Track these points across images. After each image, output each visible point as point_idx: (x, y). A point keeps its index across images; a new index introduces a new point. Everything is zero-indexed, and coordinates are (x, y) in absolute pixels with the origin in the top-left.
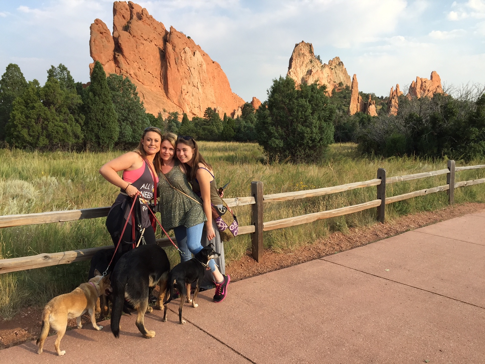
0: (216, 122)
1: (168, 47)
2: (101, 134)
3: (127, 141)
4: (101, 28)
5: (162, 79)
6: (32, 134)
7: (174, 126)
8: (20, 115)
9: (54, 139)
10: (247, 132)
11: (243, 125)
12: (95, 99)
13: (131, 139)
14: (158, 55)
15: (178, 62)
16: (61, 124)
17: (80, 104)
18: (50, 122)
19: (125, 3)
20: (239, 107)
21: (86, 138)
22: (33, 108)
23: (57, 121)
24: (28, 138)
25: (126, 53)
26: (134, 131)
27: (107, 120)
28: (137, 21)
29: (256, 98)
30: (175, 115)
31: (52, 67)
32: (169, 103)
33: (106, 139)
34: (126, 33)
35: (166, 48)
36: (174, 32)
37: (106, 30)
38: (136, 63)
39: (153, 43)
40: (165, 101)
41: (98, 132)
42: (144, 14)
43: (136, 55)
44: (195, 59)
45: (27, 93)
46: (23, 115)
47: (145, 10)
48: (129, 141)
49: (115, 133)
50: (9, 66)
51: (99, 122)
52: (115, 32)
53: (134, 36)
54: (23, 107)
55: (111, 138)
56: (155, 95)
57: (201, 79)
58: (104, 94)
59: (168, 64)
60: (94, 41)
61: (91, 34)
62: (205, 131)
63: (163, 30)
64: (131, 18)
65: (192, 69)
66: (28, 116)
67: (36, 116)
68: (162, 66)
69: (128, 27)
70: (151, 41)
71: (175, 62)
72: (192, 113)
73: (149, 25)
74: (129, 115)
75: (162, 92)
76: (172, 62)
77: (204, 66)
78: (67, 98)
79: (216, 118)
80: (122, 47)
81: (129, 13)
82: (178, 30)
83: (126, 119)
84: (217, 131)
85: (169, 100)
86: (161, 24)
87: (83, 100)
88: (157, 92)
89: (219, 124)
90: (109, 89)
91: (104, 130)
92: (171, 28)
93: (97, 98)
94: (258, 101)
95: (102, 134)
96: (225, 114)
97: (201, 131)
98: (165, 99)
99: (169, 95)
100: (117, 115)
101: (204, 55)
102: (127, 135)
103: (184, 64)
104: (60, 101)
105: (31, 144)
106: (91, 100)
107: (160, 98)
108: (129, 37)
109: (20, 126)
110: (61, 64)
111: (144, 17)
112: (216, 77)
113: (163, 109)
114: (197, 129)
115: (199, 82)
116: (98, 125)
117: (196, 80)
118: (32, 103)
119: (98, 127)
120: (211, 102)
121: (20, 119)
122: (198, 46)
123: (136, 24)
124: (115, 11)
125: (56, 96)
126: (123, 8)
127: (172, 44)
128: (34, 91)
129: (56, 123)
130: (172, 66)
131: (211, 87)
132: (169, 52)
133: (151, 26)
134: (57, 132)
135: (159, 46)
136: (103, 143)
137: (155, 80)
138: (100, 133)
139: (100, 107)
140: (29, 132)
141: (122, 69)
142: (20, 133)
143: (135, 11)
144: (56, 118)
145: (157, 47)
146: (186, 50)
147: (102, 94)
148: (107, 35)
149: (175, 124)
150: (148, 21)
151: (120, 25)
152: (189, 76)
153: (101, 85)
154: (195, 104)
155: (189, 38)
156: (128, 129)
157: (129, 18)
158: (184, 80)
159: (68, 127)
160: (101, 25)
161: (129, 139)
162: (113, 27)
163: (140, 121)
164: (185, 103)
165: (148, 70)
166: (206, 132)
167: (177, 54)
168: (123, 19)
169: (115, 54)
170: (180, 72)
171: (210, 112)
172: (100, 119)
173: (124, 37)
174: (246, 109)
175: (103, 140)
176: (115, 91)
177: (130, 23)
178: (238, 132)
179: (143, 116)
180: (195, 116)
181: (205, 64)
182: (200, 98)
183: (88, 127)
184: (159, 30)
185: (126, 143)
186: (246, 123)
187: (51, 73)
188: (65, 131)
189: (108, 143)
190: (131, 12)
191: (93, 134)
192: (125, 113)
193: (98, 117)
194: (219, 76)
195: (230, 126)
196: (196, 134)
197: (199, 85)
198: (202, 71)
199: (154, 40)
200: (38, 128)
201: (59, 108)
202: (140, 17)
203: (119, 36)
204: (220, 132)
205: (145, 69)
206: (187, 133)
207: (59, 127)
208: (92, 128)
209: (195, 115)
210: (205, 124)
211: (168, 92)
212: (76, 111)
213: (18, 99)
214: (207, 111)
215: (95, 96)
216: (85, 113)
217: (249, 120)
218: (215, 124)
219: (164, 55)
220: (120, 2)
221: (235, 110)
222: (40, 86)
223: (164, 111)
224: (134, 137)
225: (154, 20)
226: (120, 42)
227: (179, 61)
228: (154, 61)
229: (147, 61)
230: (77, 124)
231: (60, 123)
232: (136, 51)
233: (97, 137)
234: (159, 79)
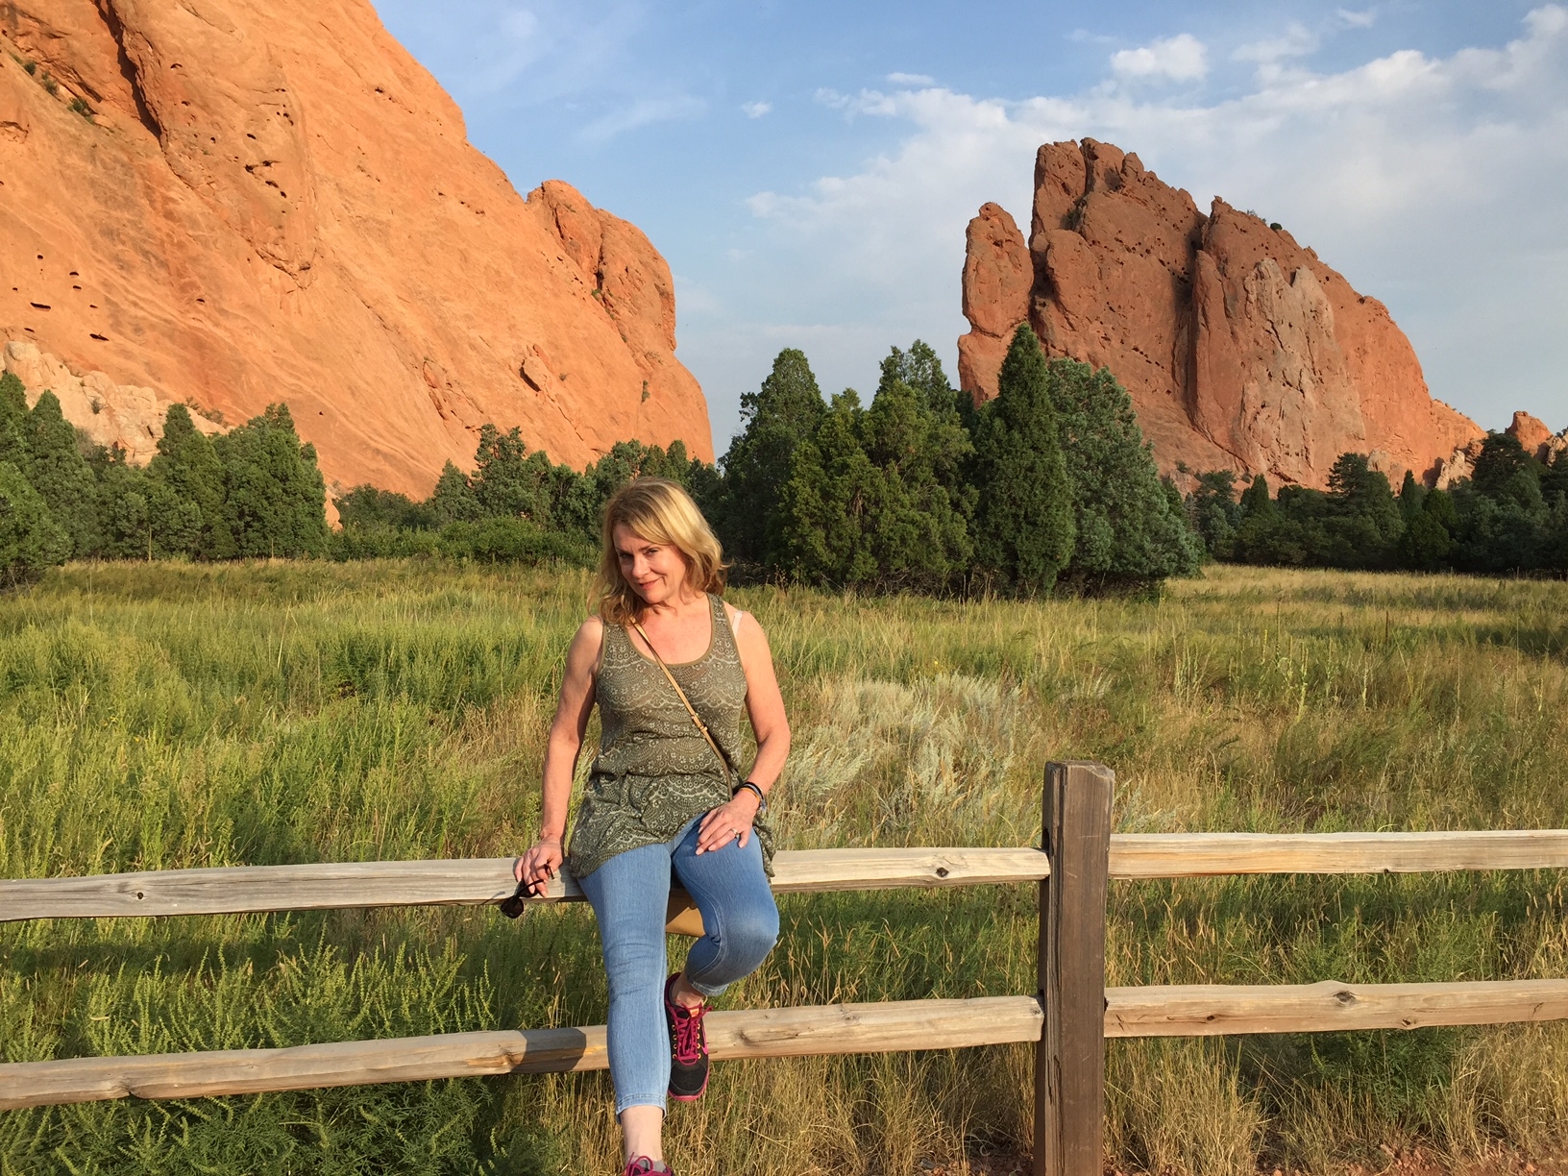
0: (1375, 504)
1: (1202, 263)
2: (1022, 544)
3: (1097, 567)
4: (998, 229)
5: (1177, 368)
6: (835, 543)
7: (1219, 518)
8: (808, 489)
9: (894, 557)
10: (1504, 537)
11: (1489, 514)
12: (1010, 440)
13: (1109, 562)
14: (1168, 293)
15: (1234, 309)
16: (914, 514)
17: (966, 455)
18: (885, 511)
19: (1072, 147)
20: (1456, 449)
21: (978, 556)
22: (844, 468)
23: (903, 506)
24: (825, 556)
25: (1067, 295)
26: (1120, 534)
27: (1043, 503)
28: (1106, 195)
29: (1530, 414)
30: (1218, 481)
31: (895, 350)
32: (1200, 442)
33: (1035, 559)
34: (1071, 235)
35: (1194, 270)
36: (1225, 215)
37: (1012, 234)
38: (1097, 323)
39: (1154, 258)
40: (1184, 437)
41: (1015, 538)
42: (1129, 171)
43: (1099, 297)
44: (1295, 294)
45: (828, 428)
46: (816, 491)
47: (1132, 159)
48: (1104, 566)
49: (1064, 541)
50: (781, 355)
51: (1019, 506)
52: (1038, 237)
53: (1094, 242)
54: (818, 468)
55: (1051, 556)
56: (1154, 419)
57: (1315, 359)
58: (1038, 422)
59: (1201, 320)
60: (976, 270)
61: (967, 251)
62: (1334, 534)
63: (1187, 213)
64: (1089, 187)
65: (1283, 329)
66: (829, 492)
67: (848, 493)
68: (1179, 327)
69: (1079, 217)
70: (1148, 251)
71: (1226, 308)
72: (1279, 474)
73: (1145, 203)
74: (1104, 484)
75: (1174, 408)
76: (1215, 309)
77: (1328, 315)
78: (933, 437)
79: (1376, 489)
80: (1058, 279)
81: (1083, 173)
82: (1236, 207)
83: (1095, 497)
84: (1377, 536)
85: (1197, 435)
86: (1183, 196)
87: (974, 444)
88: (1161, 410)
89: (1389, 509)
90: (1051, 406)
91: (1031, 533)
92: (1217, 202)
93: (1017, 435)
94: (1537, 426)
95: (1027, 546)
96: (1409, 474)
97: (1319, 535)
98: (1185, 432)
99: (1199, 421)
100: (1071, 485)
101: (1328, 277)
102: (1097, 549)
103: (1255, 313)
104: (912, 449)
105: (831, 573)
106: (999, 441)
107: (1167, 429)
108: (1079, 248)
109: (807, 521)
110: (918, 342)
111: (1130, 181)
112: (1369, 350)
113: (1176, 463)
114: (1303, 528)
115: (1305, 370)
116: (1015, 516)
117: (1296, 364)
118: (840, 455)
119: (1015, 522)
120: (1348, 436)
121: (807, 503)
122: (1309, 249)
123: (1104, 207)
124: (1040, 174)
125: (905, 433)
126: (1065, 162)
127: (1217, 254)
128: (847, 421)
129: (902, 512)
130: (1213, 324)
131: (1349, 383)
132: (1204, 279)
133: (1151, 204)
134: (903, 540)
135: (1172, 263)
136: (1026, 571)
137: (1155, 372)
138: (1019, 540)
139: (1026, 463)
140: (827, 538)
141: (1053, 346)
142: (805, 542)
143: (1099, 166)
144: (901, 496)
145: (1166, 269)
146: (1263, 269)
147: (1031, 423)
148: (1014, 247)
149: (1221, 512)
150: (1142, 192)
151: (1053, 214)
152: (1270, 352)
153: (1030, 396)
154: (1290, 442)
155: (1275, 227)
156: (1101, 529)
157: (1081, 192)
158: (1254, 365)
159: (933, 522)
160: (997, 221)
161: (1104, 561)
162: (1033, 223)
163: (1140, 504)
164: (1254, 440)
165: (1132, 342)
166: (1339, 538)
167: (1232, 285)
168: (1063, 193)
169: (1033, 302)
170: (1241, 342)
171: (1352, 470)
172: (1021, 499)
173: (1065, 244)
174: (1491, 456)
175: (1028, 563)
176: (1065, 411)
177: (1085, 203)
178: (1468, 537)
179: (1150, 488)
180: (1288, 484)
181: (1330, 309)
182: (1307, 424)
183: (984, 524)
184: (1176, 214)
185: (1091, 573)
186: (1499, 505)
187: (890, 369)
188: (925, 536)
189: (1040, 572)
190: (1089, 169)
191: (999, 543)
192: (1094, 477)
193: (1018, 493)
194: (1381, 345)
195: (1435, 519)
196: (1299, 544)
197: (1305, 379)
198: (1319, 334)
199: (1156, 247)
200: (852, 526)
201: (909, 467)
202: (1115, 183)
203: (1049, 247)
204: (1392, 540)
205: (1125, 339)
206: (1269, 541)
207: (909, 523)
208: (997, 527)
209: (1289, 480)
210: (1330, 512)
211: (1196, 407)
212: (953, 477)
213: (806, 445)
214: (1340, 465)
215: (1010, 428)
216: (980, 482)
217: (1514, 494)
218: (1370, 510)
219: (1187, 293)
220: (1056, 144)
221: (1439, 462)
222: (860, 406)
223: (1182, 469)
224: (1118, 556)
225: (1161, 185)
226: (1051, 263)
227: (1240, 305)
228: (1153, 314)
229: (1130, 316)
230: (957, 514)
231: (912, 513)
232: (1099, 287)
233: (1012, 554)
234: (1169, 367)
